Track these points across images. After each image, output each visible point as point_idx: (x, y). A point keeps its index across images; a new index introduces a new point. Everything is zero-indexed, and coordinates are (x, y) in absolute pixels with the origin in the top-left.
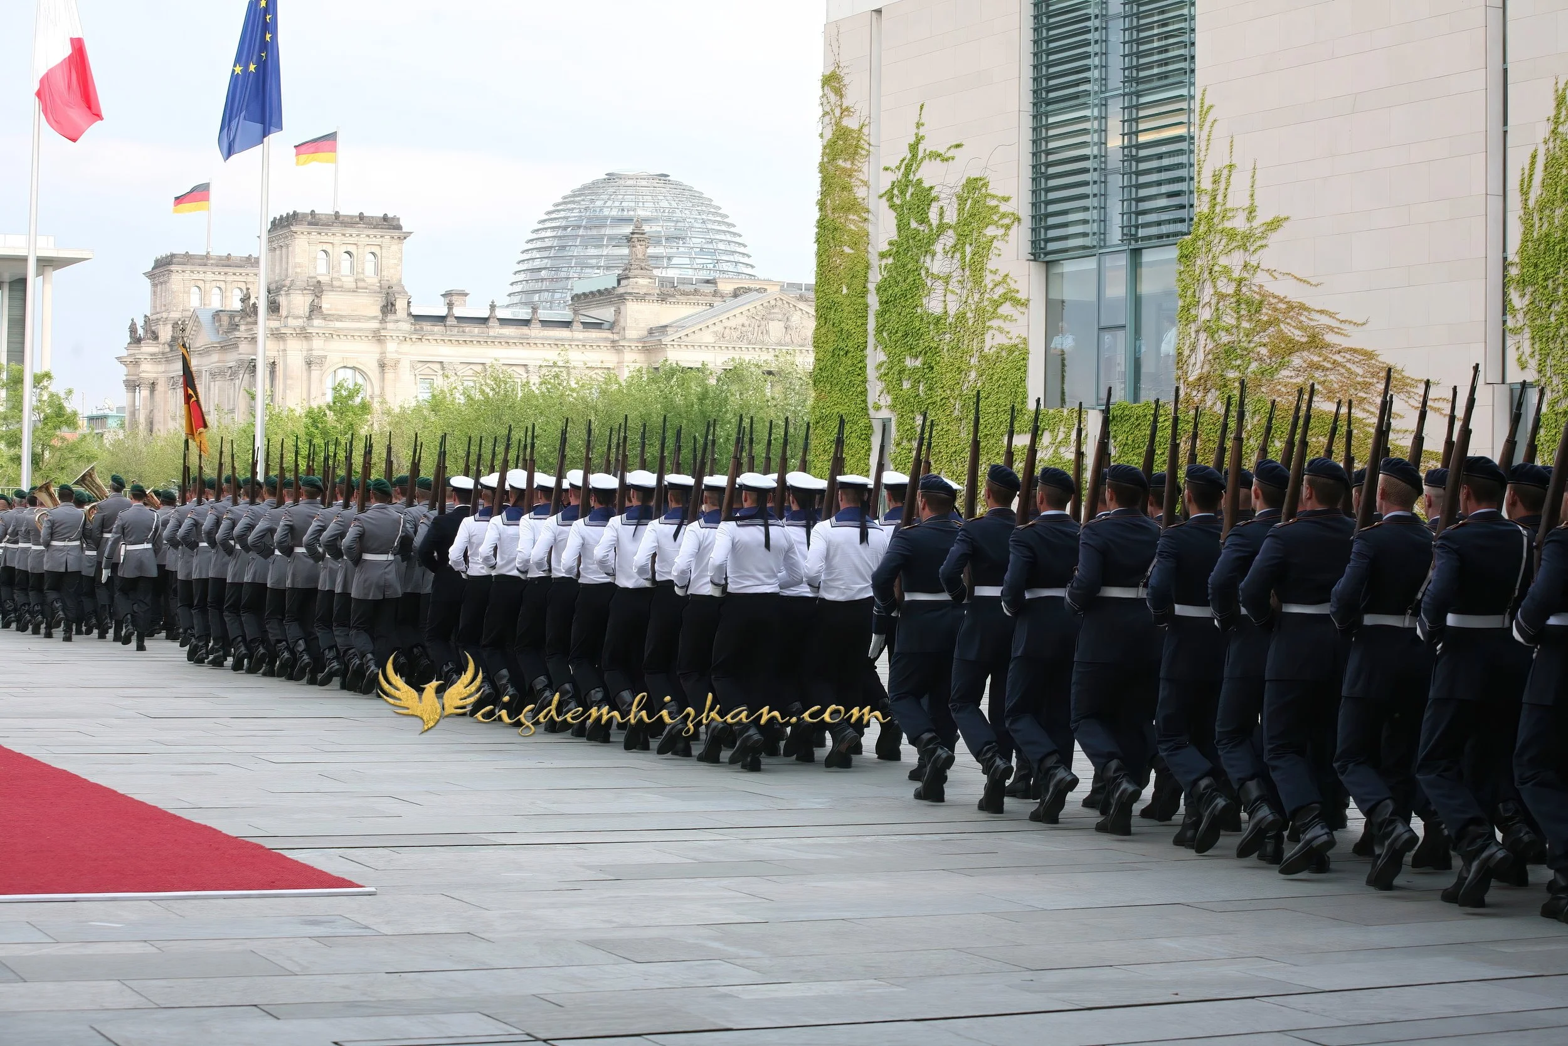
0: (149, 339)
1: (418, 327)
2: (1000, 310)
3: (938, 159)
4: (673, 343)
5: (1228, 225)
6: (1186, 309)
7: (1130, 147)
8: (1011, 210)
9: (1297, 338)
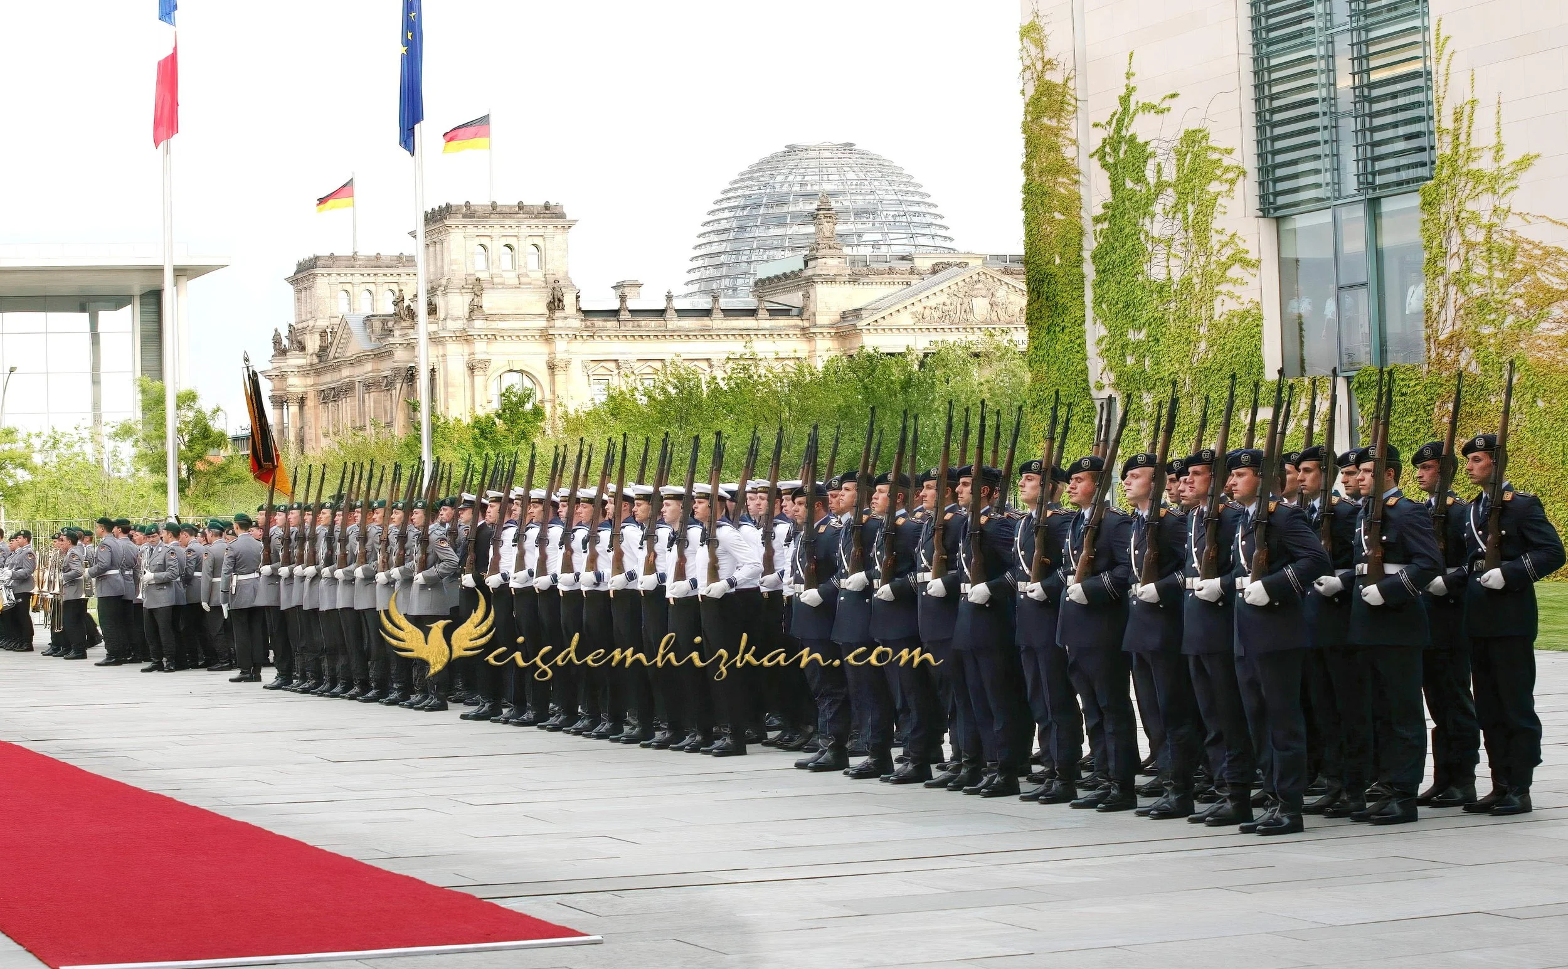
0: (295, 350)
1: (589, 323)
2: (1230, 273)
3: (1152, 111)
4: (868, 327)
5: (1473, 166)
6: (1433, 261)
7: (1361, 87)
8: (1235, 163)
9: (1556, 287)
